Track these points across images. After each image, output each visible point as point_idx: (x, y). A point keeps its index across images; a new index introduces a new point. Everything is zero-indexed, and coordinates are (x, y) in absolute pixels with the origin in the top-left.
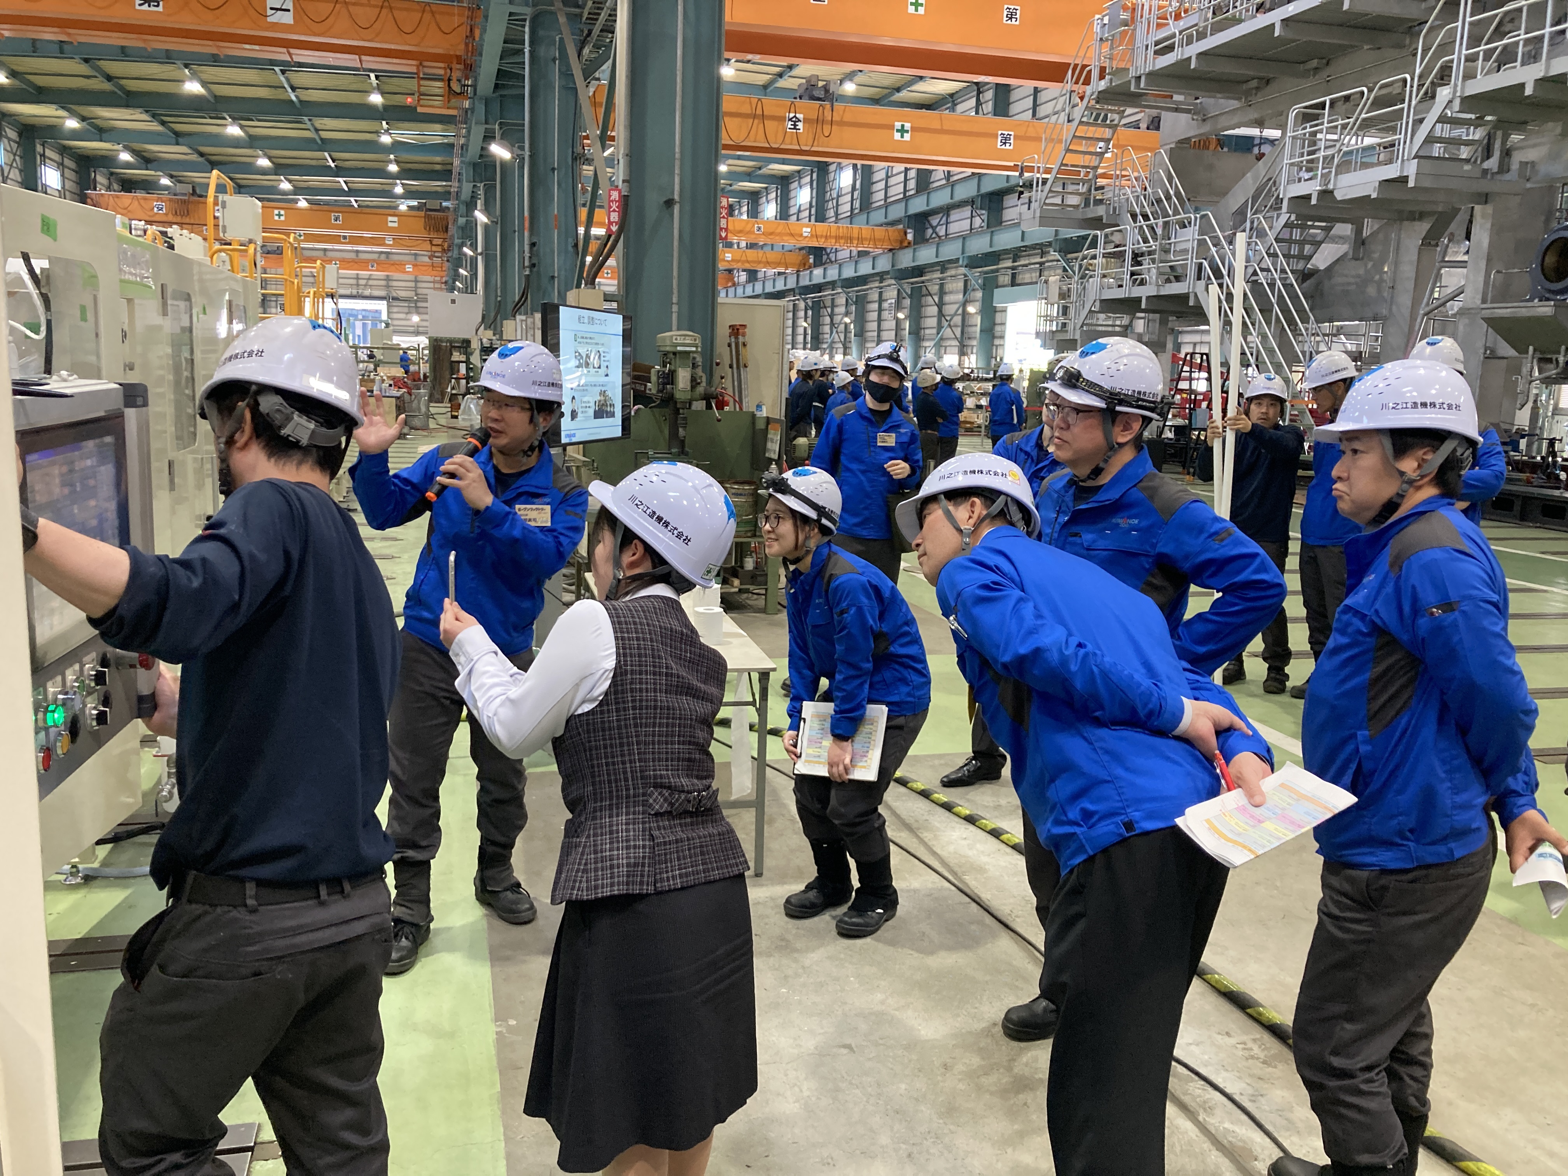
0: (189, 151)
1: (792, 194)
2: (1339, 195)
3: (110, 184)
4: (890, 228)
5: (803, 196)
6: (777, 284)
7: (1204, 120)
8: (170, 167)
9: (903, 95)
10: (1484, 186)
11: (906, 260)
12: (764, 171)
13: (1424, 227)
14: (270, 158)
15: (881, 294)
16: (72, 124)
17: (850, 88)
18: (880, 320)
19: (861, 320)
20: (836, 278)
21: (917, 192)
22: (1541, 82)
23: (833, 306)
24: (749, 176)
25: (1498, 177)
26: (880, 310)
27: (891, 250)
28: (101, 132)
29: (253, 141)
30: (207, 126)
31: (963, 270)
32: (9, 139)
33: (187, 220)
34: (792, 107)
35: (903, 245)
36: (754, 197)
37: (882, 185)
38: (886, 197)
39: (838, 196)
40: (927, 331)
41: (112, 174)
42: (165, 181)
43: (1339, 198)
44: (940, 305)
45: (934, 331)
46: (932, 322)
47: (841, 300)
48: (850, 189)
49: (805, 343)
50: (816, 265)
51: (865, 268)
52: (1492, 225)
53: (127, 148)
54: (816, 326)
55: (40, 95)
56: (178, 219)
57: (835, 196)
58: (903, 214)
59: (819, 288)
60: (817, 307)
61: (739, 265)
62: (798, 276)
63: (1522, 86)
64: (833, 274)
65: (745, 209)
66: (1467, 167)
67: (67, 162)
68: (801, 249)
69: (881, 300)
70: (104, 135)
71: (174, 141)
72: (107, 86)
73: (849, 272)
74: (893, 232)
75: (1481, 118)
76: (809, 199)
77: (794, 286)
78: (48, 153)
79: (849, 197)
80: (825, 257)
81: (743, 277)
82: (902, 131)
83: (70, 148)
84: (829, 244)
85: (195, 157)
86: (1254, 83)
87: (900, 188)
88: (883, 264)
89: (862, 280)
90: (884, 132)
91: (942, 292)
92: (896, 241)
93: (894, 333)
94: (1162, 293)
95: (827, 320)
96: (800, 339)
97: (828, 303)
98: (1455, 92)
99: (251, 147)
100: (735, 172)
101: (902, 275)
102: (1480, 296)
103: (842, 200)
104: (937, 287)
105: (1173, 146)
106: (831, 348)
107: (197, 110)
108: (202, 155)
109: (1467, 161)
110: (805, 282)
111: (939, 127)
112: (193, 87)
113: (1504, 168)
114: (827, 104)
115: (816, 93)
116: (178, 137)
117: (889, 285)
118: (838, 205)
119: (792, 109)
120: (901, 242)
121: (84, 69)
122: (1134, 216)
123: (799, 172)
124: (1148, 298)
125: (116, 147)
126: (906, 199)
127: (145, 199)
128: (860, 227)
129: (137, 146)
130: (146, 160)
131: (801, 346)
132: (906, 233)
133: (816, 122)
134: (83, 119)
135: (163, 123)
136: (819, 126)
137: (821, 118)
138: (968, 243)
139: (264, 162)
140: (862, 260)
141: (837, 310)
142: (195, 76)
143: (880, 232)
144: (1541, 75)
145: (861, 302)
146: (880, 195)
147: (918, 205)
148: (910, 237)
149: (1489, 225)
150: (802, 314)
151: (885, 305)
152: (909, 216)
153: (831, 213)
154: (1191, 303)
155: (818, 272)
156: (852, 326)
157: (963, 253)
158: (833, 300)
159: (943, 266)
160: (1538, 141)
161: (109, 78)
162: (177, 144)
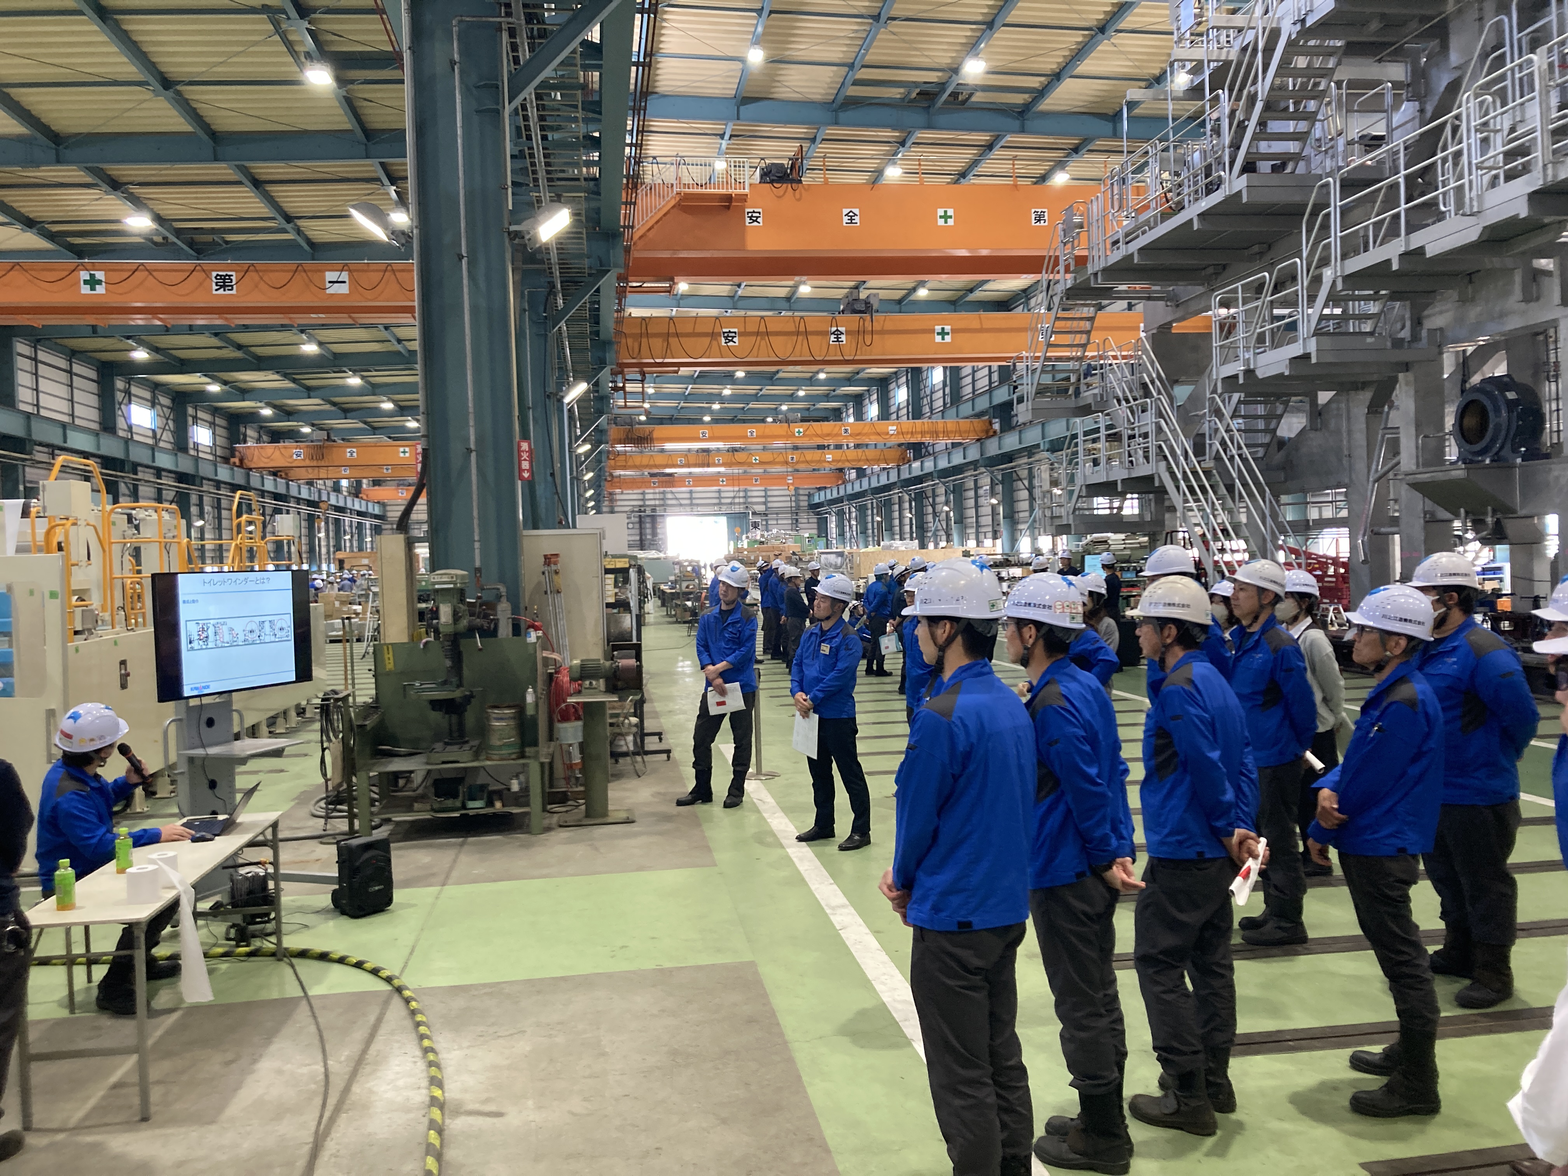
0: (321, 402)
1: (892, 394)
2: (1260, 374)
3: (260, 436)
4: (976, 421)
5: (901, 395)
6: (881, 478)
7: (1177, 306)
8: (309, 417)
9: (972, 297)
10: (1403, 355)
11: (993, 448)
12: (861, 375)
13: (1366, 396)
14: (394, 401)
15: (976, 481)
16: (214, 388)
17: (923, 293)
18: (977, 506)
19: (960, 508)
20: (932, 469)
21: (1000, 383)
22: (1405, 256)
23: (934, 496)
24: (849, 380)
25: (1415, 345)
26: (977, 497)
27: (978, 440)
28: (244, 392)
29: (374, 389)
30: (332, 379)
31: (1046, 454)
32: (162, 406)
33: (323, 463)
34: (834, 322)
35: (989, 434)
36: (858, 401)
37: (969, 380)
38: (974, 391)
39: (932, 393)
40: (1021, 515)
41: (261, 427)
42: (306, 430)
43: (1260, 377)
44: (1031, 489)
45: (1027, 514)
46: (1024, 505)
47: (941, 490)
48: (941, 386)
49: (911, 533)
50: (915, 459)
51: (957, 459)
52: (1416, 392)
53: (269, 405)
54: (920, 515)
55: (184, 366)
56: (315, 463)
57: (928, 392)
58: (988, 405)
59: (919, 479)
60: (919, 498)
61: (847, 465)
62: (899, 470)
63: (1388, 262)
64: (929, 465)
65: (851, 411)
66: (1370, 340)
67: (218, 421)
68: (900, 445)
69: (977, 488)
70: (246, 396)
71: (306, 395)
72: (238, 354)
73: (943, 464)
74: (978, 424)
75: (1377, 293)
76: (906, 398)
77: (896, 479)
78: (200, 414)
79: (940, 393)
80: (923, 451)
81: (853, 474)
82: (943, 333)
83: (221, 409)
84: (927, 440)
85: (328, 407)
86: (1210, 270)
87: (986, 381)
88: (973, 454)
89: (958, 470)
90: (927, 336)
91: (1031, 477)
92: (982, 431)
93: (990, 518)
94: (1134, 475)
95: (930, 509)
96: (907, 528)
97: (930, 494)
98: (1336, 272)
99: (374, 395)
100: (834, 379)
101: (992, 462)
102: (1414, 461)
103: (935, 396)
104: (1026, 472)
105: (1155, 331)
106: (935, 535)
107: (322, 367)
108: (334, 404)
109: (1371, 334)
110: (905, 475)
111: (979, 326)
112: (310, 349)
113: (1415, 337)
114: (867, 316)
115: (858, 307)
116: (310, 391)
117: (982, 473)
118: (932, 401)
119: (834, 323)
120: (987, 432)
121: (215, 341)
122: (1119, 401)
123: (896, 373)
124: (1123, 480)
125: (259, 404)
126: (991, 390)
127: (285, 448)
128: (951, 422)
129: (278, 402)
130: (288, 413)
131: (908, 536)
132: (991, 424)
133: (857, 333)
134: (225, 383)
135: (294, 381)
136: (861, 338)
137: (861, 329)
138: (1047, 428)
139: (388, 406)
140: (955, 451)
141: (938, 500)
142: (311, 339)
143: (965, 424)
144: (1402, 249)
145: (958, 491)
146: (968, 390)
147: (1002, 395)
148: (997, 426)
149: (1412, 392)
150: (907, 505)
151: (981, 492)
152: (994, 407)
153: (926, 409)
154: (1157, 484)
155: (916, 465)
156: (952, 514)
157: (1043, 438)
158: (933, 490)
159: (1031, 451)
160: (1444, 308)
161: (239, 347)
162: (309, 397)
